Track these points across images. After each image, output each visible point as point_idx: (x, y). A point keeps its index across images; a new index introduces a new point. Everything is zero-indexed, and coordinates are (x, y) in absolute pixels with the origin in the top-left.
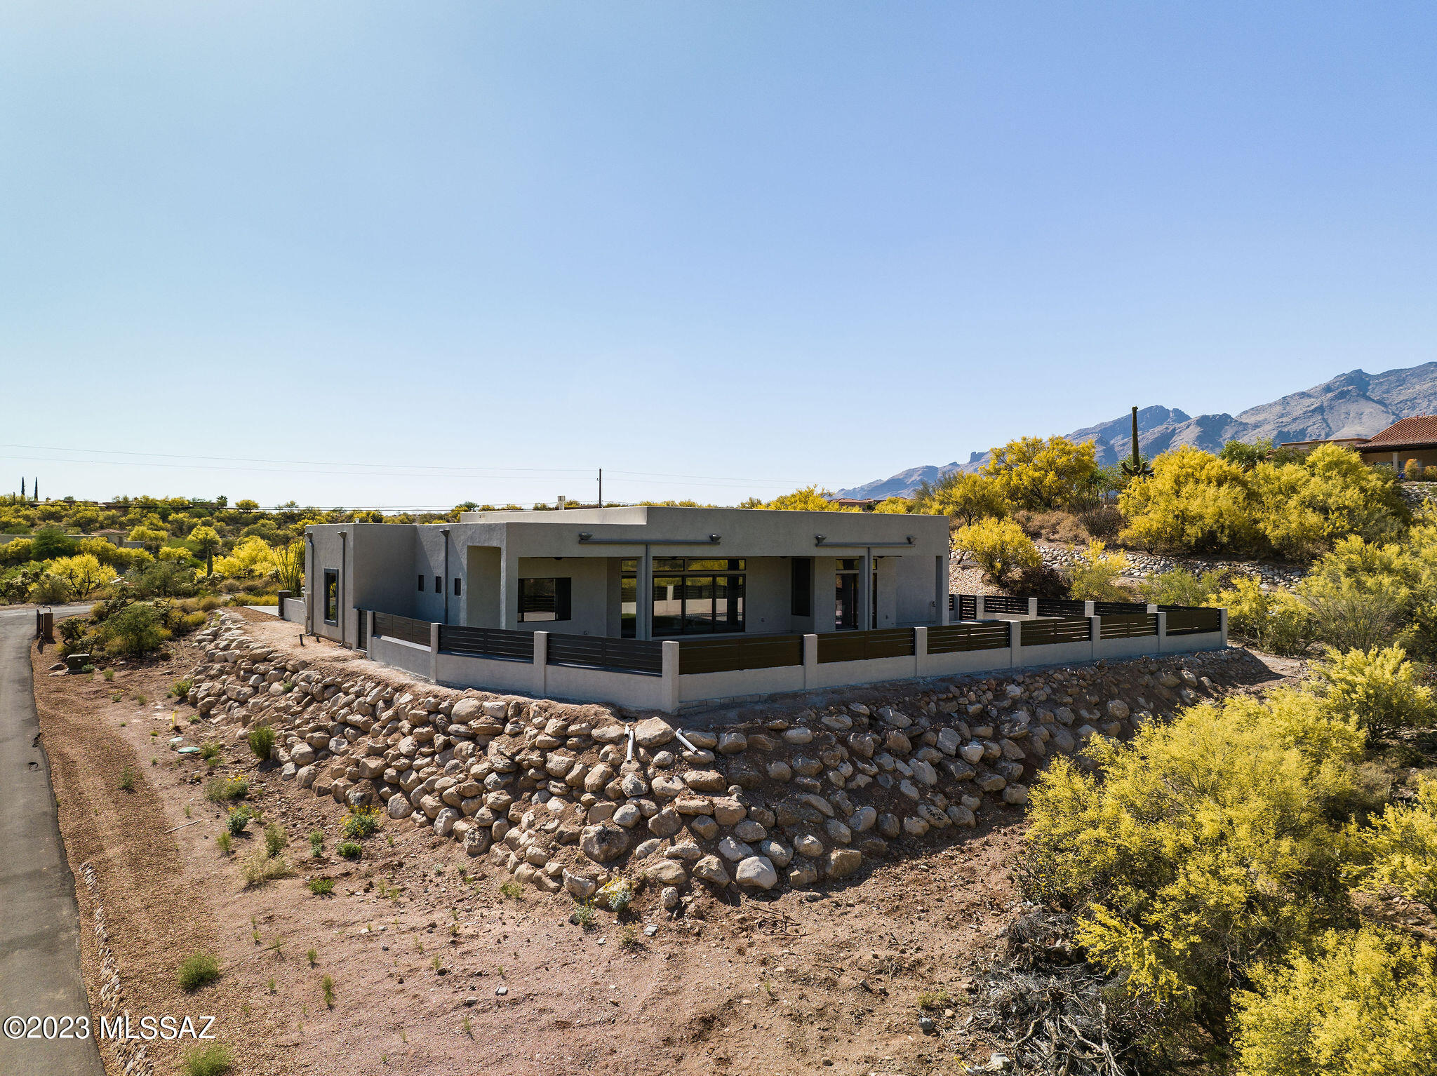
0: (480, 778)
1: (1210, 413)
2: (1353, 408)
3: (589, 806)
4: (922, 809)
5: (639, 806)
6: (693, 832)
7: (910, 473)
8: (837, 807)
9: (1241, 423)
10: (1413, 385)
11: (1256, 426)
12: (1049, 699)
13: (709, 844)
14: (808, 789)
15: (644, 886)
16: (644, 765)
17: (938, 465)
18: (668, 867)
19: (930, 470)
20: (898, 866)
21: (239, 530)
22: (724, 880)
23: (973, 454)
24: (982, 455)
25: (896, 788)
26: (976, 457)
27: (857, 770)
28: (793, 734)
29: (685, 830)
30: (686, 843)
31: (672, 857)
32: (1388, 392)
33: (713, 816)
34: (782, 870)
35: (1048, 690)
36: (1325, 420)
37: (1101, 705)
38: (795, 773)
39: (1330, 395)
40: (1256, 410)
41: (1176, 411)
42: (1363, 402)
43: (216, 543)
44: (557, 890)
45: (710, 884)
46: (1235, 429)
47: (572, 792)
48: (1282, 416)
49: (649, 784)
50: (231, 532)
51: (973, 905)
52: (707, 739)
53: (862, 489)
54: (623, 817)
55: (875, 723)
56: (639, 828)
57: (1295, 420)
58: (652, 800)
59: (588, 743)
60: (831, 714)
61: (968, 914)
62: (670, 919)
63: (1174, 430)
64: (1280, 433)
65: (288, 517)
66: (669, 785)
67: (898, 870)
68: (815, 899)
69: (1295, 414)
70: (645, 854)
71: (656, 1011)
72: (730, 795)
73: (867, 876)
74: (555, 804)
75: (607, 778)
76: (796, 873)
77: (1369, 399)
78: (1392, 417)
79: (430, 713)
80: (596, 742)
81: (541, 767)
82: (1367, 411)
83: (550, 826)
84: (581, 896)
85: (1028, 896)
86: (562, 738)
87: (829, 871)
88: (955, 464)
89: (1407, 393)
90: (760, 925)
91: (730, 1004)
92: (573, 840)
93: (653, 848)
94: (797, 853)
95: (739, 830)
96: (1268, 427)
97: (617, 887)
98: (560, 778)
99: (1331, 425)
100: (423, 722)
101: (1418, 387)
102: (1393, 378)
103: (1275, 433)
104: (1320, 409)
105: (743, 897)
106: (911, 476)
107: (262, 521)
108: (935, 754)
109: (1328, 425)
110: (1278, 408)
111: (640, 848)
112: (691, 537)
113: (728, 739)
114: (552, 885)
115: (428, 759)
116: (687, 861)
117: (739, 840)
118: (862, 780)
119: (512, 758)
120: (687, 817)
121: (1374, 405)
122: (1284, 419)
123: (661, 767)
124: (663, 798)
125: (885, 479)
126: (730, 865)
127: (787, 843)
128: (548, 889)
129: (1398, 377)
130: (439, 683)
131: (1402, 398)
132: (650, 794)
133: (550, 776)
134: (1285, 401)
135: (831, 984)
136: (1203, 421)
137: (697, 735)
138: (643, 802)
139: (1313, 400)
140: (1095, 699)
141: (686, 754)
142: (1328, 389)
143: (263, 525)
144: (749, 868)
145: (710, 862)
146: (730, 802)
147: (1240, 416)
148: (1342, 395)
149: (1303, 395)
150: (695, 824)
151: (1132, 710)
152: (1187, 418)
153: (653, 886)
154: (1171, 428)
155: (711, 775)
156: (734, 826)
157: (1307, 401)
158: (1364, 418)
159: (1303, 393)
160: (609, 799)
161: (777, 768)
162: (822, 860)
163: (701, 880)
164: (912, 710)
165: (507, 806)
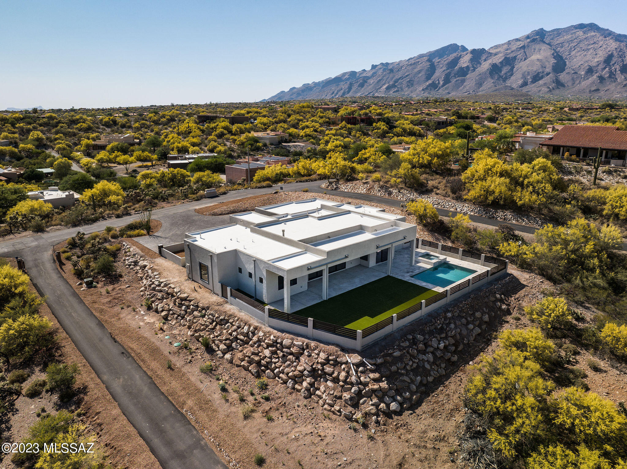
0: (302, 372)
1: (477, 48)
2: (537, 47)
3: (342, 386)
4: (432, 373)
5: (358, 387)
6: (377, 396)
7: (344, 74)
8: (411, 379)
9: (490, 53)
10: (564, 36)
11: (496, 54)
12: (459, 315)
13: (381, 400)
14: (402, 375)
15: (367, 415)
16: (356, 372)
17: (357, 71)
18: (372, 409)
19: (353, 74)
20: (429, 396)
21: (50, 130)
22: (387, 411)
23: (373, 65)
24: (376, 66)
25: (424, 366)
26: (374, 67)
27: (414, 362)
28: (395, 354)
29: (373, 395)
30: (375, 400)
31: (372, 405)
32: (552, 39)
33: (381, 390)
34: (401, 404)
35: (458, 312)
36: (525, 52)
37: (473, 314)
38: (398, 369)
39: (529, 40)
40: (496, 47)
41: (462, 46)
42: (542, 44)
43: (43, 139)
44: (340, 416)
45: (384, 413)
46: (487, 55)
47: (336, 380)
48: (507, 50)
49: (360, 379)
50: (47, 131)
51: (452, 410)
52: (373, 362)
53: (323, 81)
54: (355, 391)
55: (414, 342)
56: (359, 395)
57: (512, 52)
58: (362, 385)
59: (337, 364)
60: (403, 342)
61: (451, 415)
62: (377, 426)
63: (461, 55)
64: (506, 58)
65: (72, 121)
66: (366, 380)
67: (430, 398)
68: (411, 414)
69: (513, 49)
70: (363, 403)
71: (387, 463)
72: (383, 381)
73: (423, 402)
74: (329, 384)
75: (347, 377)
76: (405, 406)
77: (544, 42)
78: (553, 51)
79: (273, 343)
80: (339, 363)
81: (323, 370)
82: (543, 48)
83: (331, 392)
84: (349, 418)
85: (466, 406)
86: (327, 361)
87: (413, 402)
88: (364, 70)
89: (561, 40)
90: (401, 426)
91: (404, 458)
92: (340, 398)
93: (365, 401)
94: (404, 398)
95: (388, 394)
96: (501, 55)
97: (358, 415)
98: (331, 375)
99: (527, 54)
100: (272, 346)
101: (565, 37)
102: (556, 32)
103: (503, 58)
104: (523, 47)
105: (393, 415)
106: (345, 76)
107: (61, 125)
108: (432, 349)
109: (526, 55)
110: (506, 46)
111: (361, 401)
112: (340, 258)
113: (379, 361)
114: (339, 414)
115: (277, 360)
116: (377, 405)
117: (389, 397)
118: (415, 365)
119: (312, 366)
120: (373, 391)
121: (546, 45)
122: (508, 51)
123: (362, 372)
124: (366, 384)
125: (333, 77)
126: (388, 406)
127: (401, 396)
128: (337, 415)
129: (558, 32)
130: (270, 326)
131: (558, 42)
132: (361, 383)
133: (326, 373)
134: (509, 43)
135: (425, 447)
136: (474, 51)
137: (371, 361)
138: (360, 386)
139: (521, 42)
140: (472, 313)
141: (368, 367)
142: (528, 37)
143: (62, 127)
144: (394, 406)
145: (382, 405)
146: (384, 385)
147: (489, 49)
148: (534, 41)
149: (517, 40)
150: (376, 393)
151: (482, 315)
152: (467, 50)
153: (369, 415)
154: (459, 54)
155: (377, 375)
156: (387, 392)
157: (518, 43)
158: (542, 51)
159: (517, 39)
160: (348, 384)
161: (394, 368)
162: (410, 399)
163: (381, 411)
164: (423, 333)
165: (314, 383)
